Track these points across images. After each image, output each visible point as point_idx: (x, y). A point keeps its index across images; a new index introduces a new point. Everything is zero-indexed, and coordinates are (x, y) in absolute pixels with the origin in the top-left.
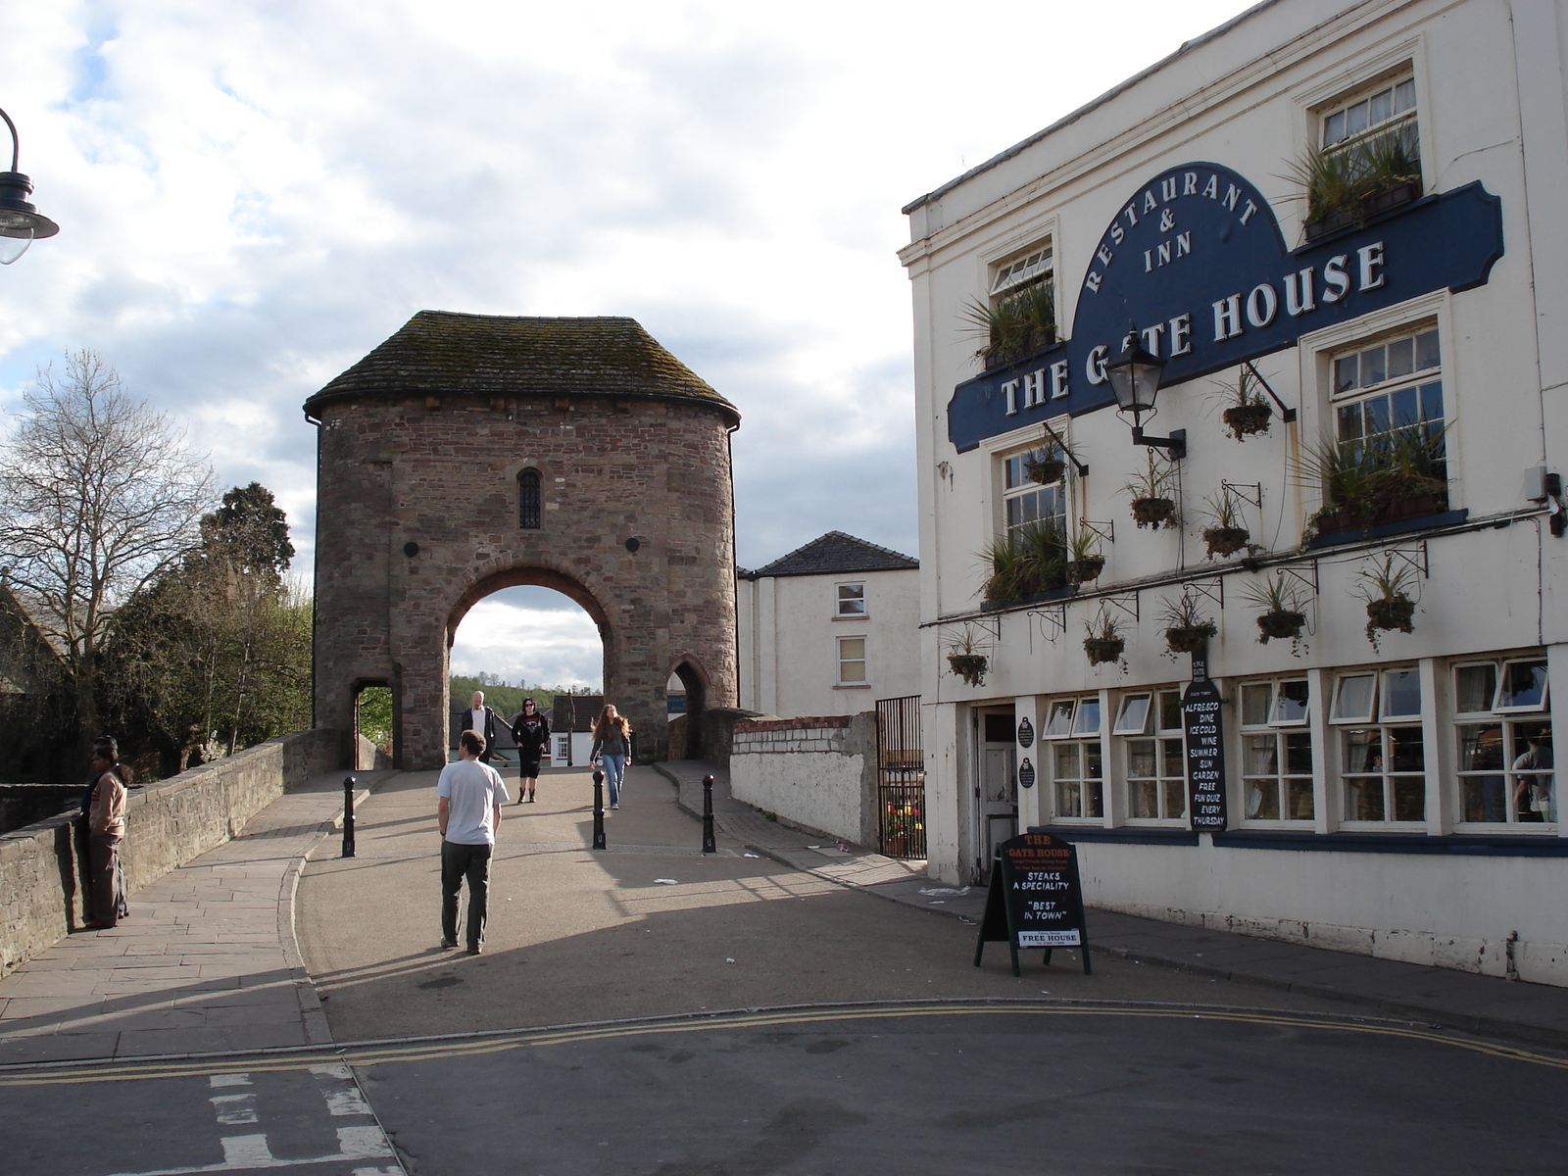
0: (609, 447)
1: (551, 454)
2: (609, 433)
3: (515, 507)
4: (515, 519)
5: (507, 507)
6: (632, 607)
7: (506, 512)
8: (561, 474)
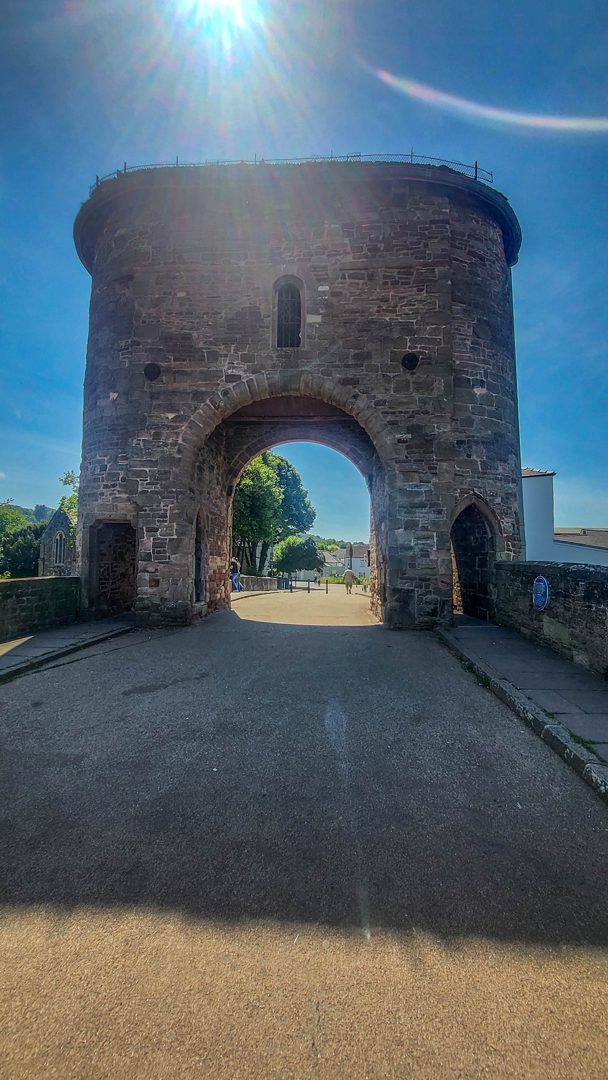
0: (381, 246)
1: (312, 258)
3: (272, 323)
4: (272, 334)
5: (262, 321)
6: (410, 436)
7: (260, 327)
8: (323, 281)
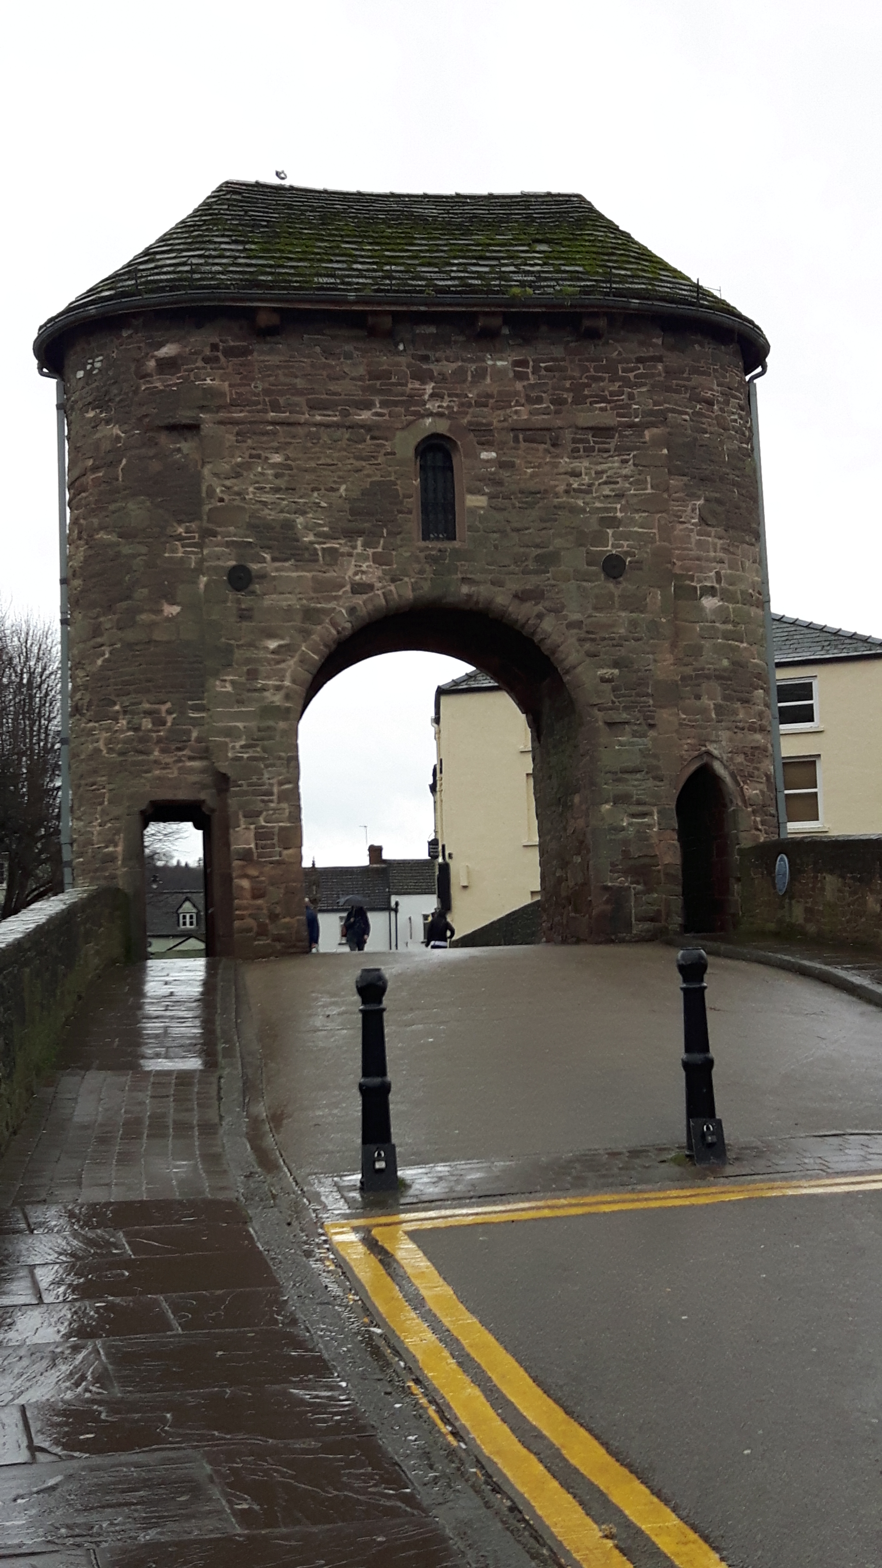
0: (569, 397)
1: (471, 410)
2: (569, 372)
3: (414, 503)
4: (413, 523)
5: (402, 502)
6: (616, 672)
7: (400, 512)
8: (487, 445)
